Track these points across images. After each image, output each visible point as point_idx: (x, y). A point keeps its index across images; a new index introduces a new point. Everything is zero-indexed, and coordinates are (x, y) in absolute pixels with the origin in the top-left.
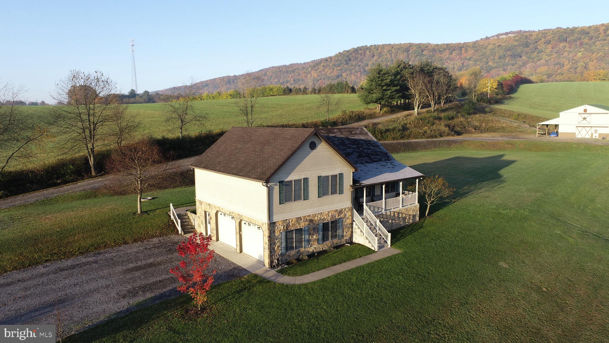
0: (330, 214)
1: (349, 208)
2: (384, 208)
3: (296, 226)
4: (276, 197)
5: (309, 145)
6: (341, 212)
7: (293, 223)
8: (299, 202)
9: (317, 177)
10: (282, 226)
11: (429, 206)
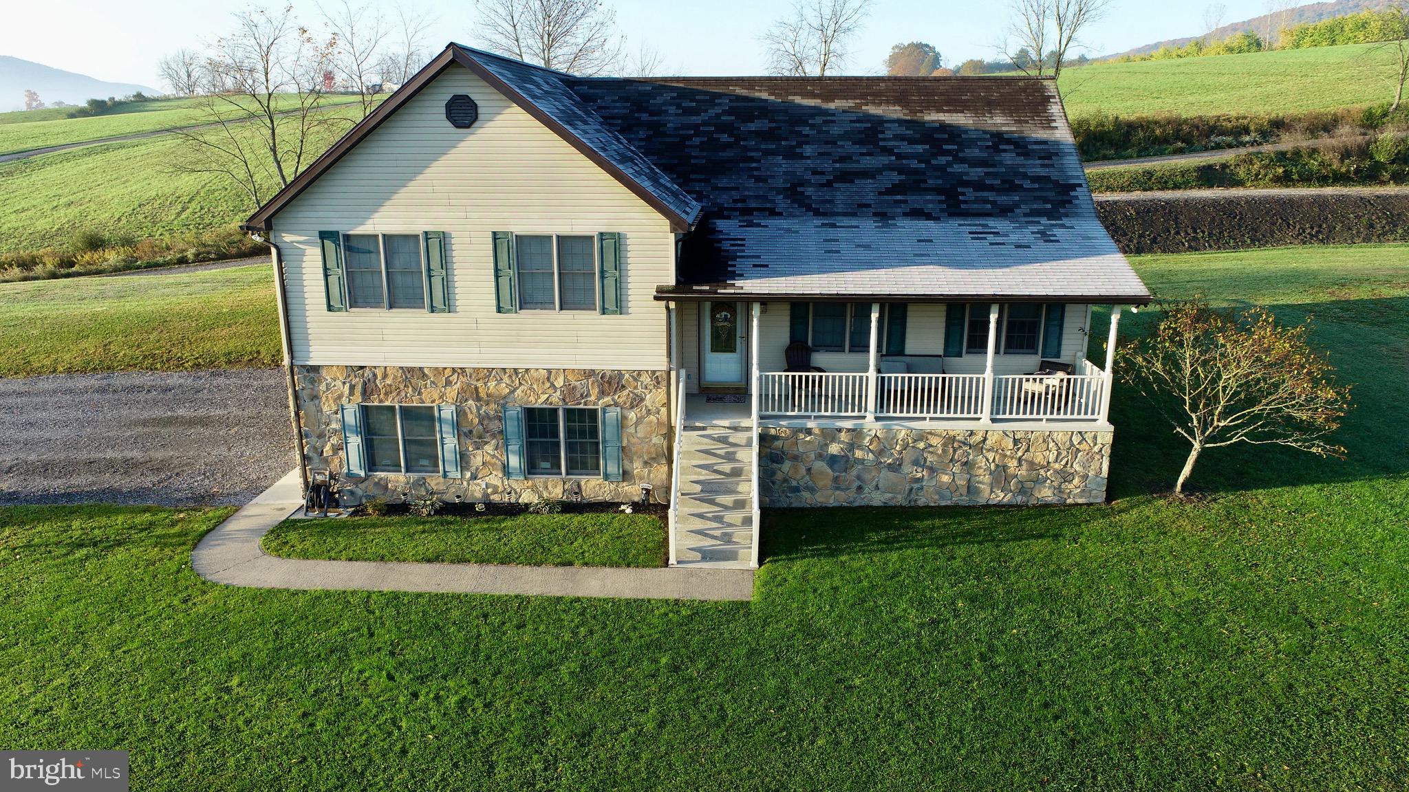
0: (559, 382)
1: (658, 374)
2: (873, 410)
3: (403, 394)
4: (314, 283)
5: (443, 110)
6: (611, 382)
7: (389, 382)
8: (410, 315)
9: (490, 235)
10: (344, 383)
11: (1197, 446)
